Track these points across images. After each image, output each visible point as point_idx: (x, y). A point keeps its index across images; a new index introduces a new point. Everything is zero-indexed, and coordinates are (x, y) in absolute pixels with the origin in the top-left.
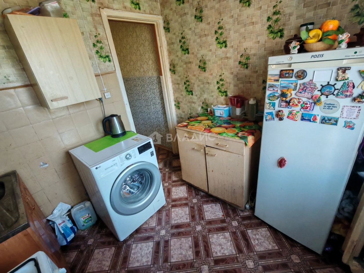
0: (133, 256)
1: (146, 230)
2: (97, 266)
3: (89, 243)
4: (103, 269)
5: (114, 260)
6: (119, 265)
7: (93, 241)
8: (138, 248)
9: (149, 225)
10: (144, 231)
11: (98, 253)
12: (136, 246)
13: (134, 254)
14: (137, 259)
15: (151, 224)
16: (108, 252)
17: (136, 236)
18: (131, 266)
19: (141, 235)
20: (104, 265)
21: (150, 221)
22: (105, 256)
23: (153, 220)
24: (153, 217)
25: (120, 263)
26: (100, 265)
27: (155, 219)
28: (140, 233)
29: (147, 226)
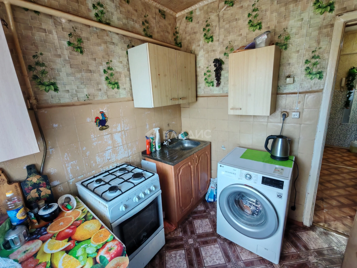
0: (209, 248)
1: (234, 251)
2: (198, 225)
3: (211, 213)
4: (197, 230)
5: (204, 235)
6: (201, 240)
7: (214, 214)
8: (216, 249)
9: (240, 253)
10: (233, 249)
11: (206, 222)
12: (217, 248)
13: (211, 248)
14: (207, 252)
15: (242, 255)
16: (208, 228)
17: (226, 243)
18: (202, 249)
19: (228, 248)
20: (199, 230)
21: (245, 252)
22: (206, 227)
23: (248, 255)
24: (251, 254)
25: (202, 239)
26: (199, 227)
27: (250, 257)
28: (230, 247)
29: (239, 251)
